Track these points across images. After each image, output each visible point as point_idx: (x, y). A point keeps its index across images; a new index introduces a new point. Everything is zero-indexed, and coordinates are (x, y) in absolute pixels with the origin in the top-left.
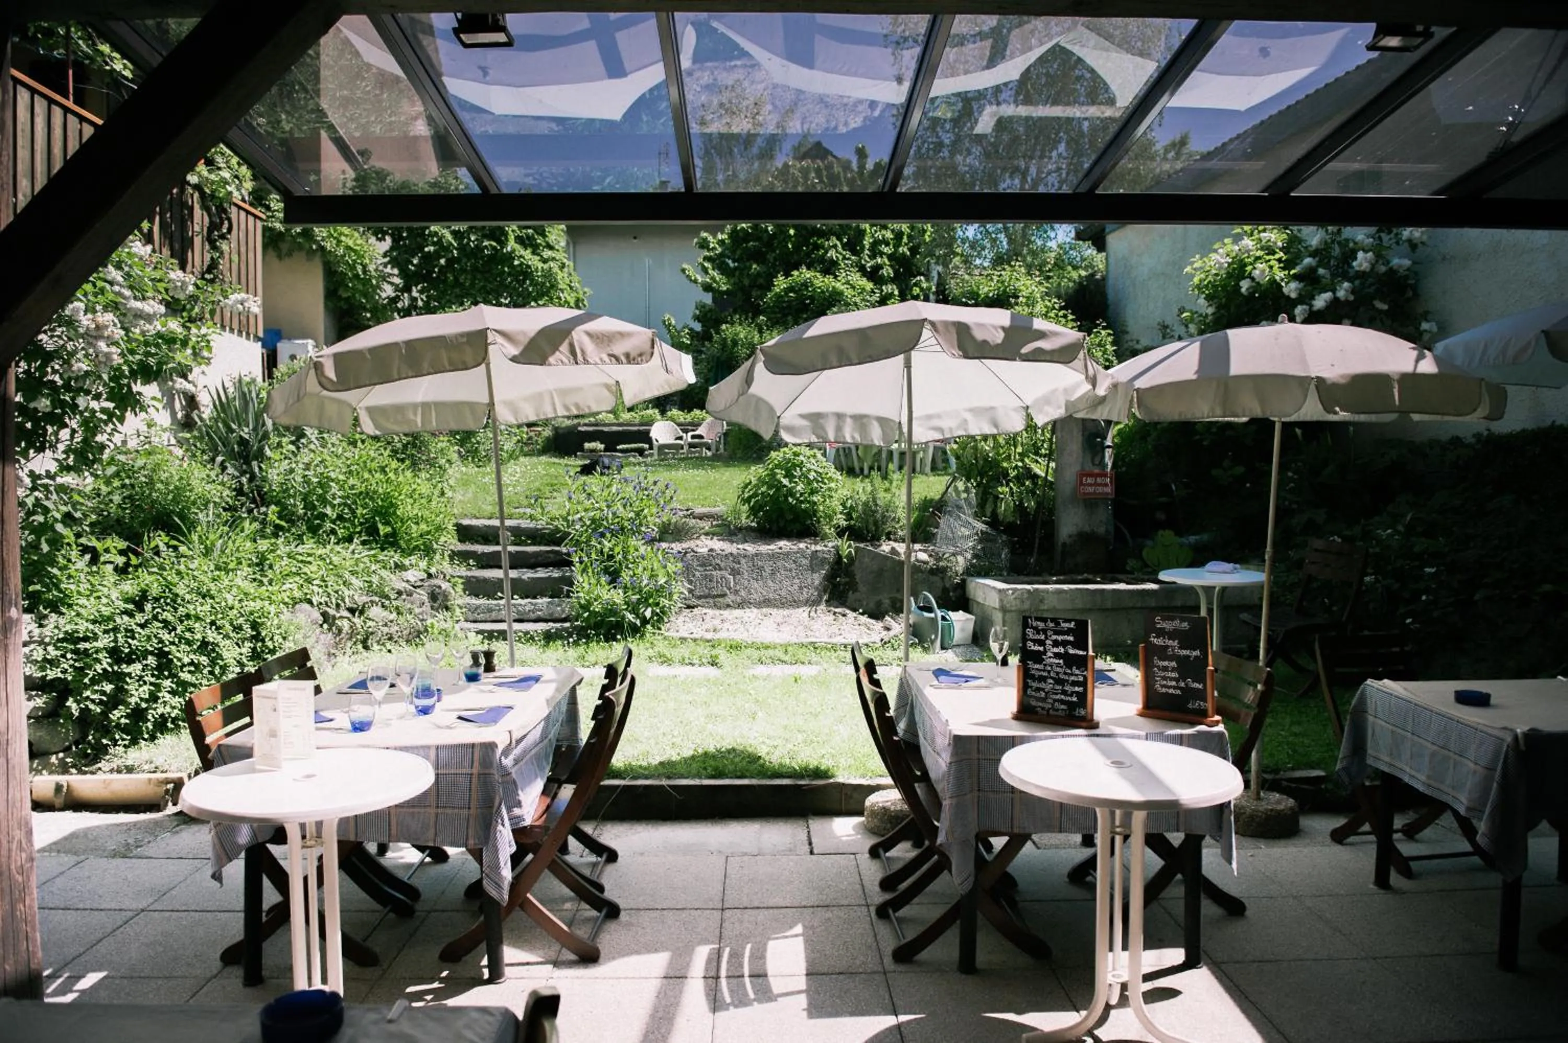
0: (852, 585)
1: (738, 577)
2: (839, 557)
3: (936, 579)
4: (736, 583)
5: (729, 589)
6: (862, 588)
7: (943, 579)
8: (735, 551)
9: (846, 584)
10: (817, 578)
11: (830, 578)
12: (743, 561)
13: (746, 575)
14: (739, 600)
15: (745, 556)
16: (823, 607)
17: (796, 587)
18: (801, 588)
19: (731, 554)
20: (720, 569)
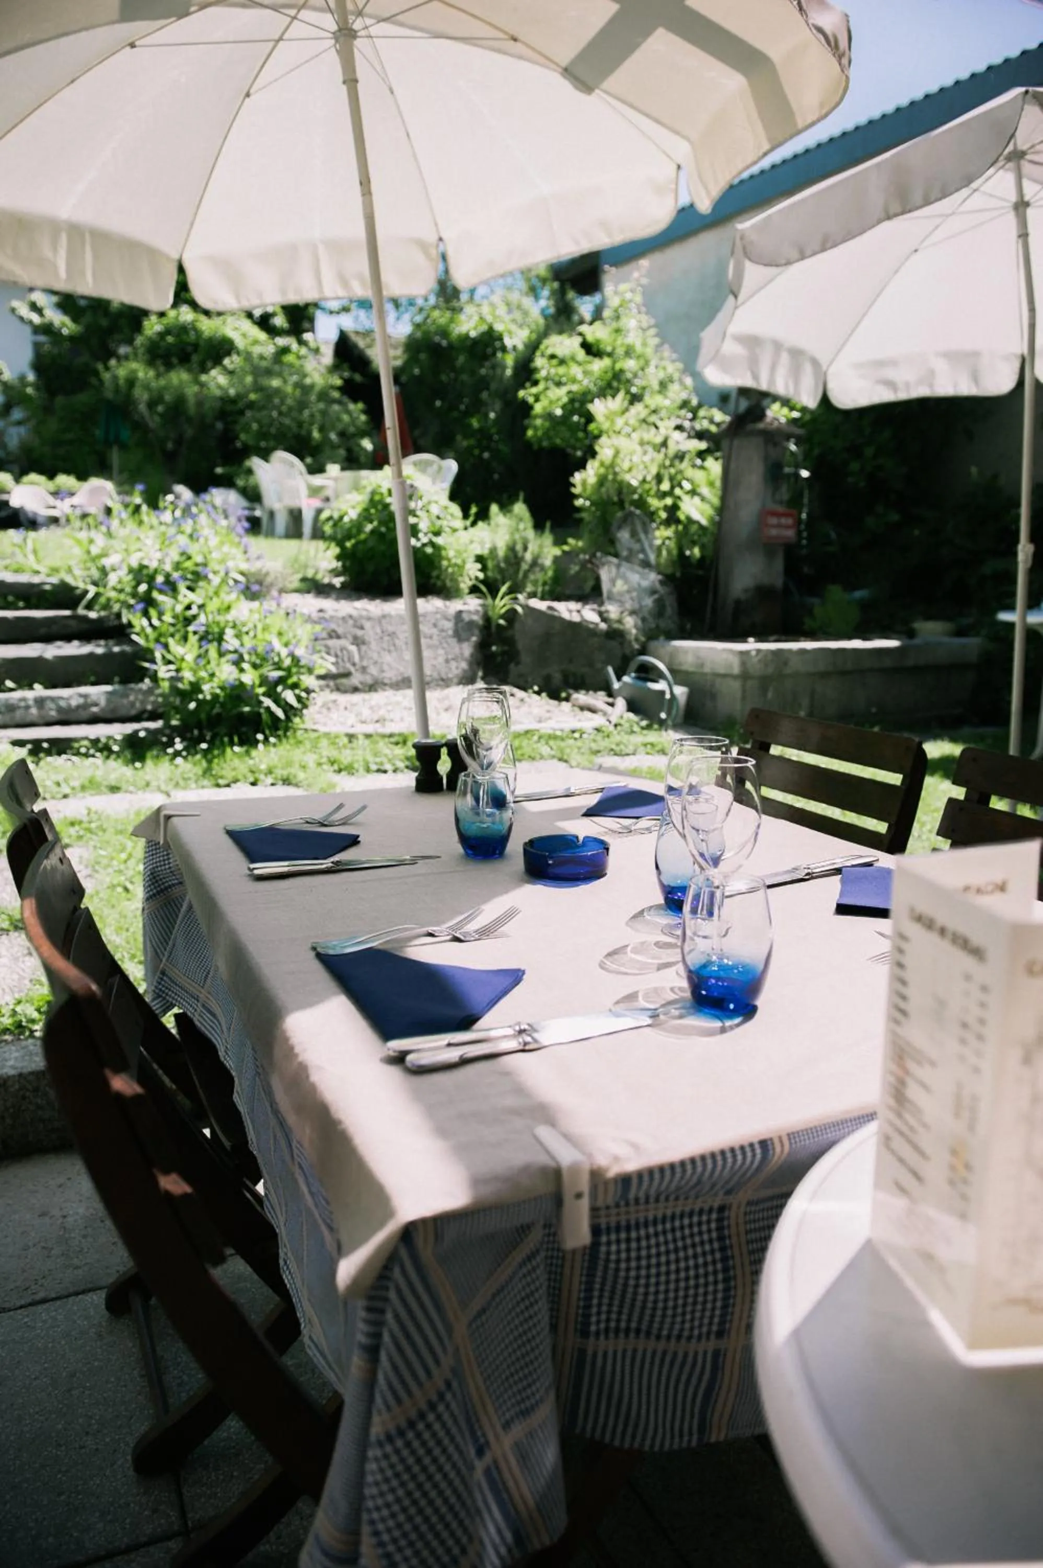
0: (511, 654)
1: (364, 648)
2: (487, 619)
3: (614, 644)
4: (361, 658)
5: (354, 664)
6: (525, 658)
7: (621, 644)
8: (355, 613)
9: (503, 653)
10: (467, 649)
11: (482, 646)
12: (367, 625)
13: (374, 645)
14: (369, 680)
15: (369, 619)
16: (481, 684)
17: (441, 660)
18: (447, 661)
19: (351, 617)
20: (338, 637)
